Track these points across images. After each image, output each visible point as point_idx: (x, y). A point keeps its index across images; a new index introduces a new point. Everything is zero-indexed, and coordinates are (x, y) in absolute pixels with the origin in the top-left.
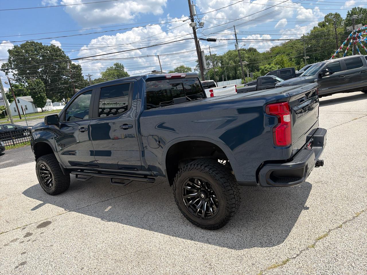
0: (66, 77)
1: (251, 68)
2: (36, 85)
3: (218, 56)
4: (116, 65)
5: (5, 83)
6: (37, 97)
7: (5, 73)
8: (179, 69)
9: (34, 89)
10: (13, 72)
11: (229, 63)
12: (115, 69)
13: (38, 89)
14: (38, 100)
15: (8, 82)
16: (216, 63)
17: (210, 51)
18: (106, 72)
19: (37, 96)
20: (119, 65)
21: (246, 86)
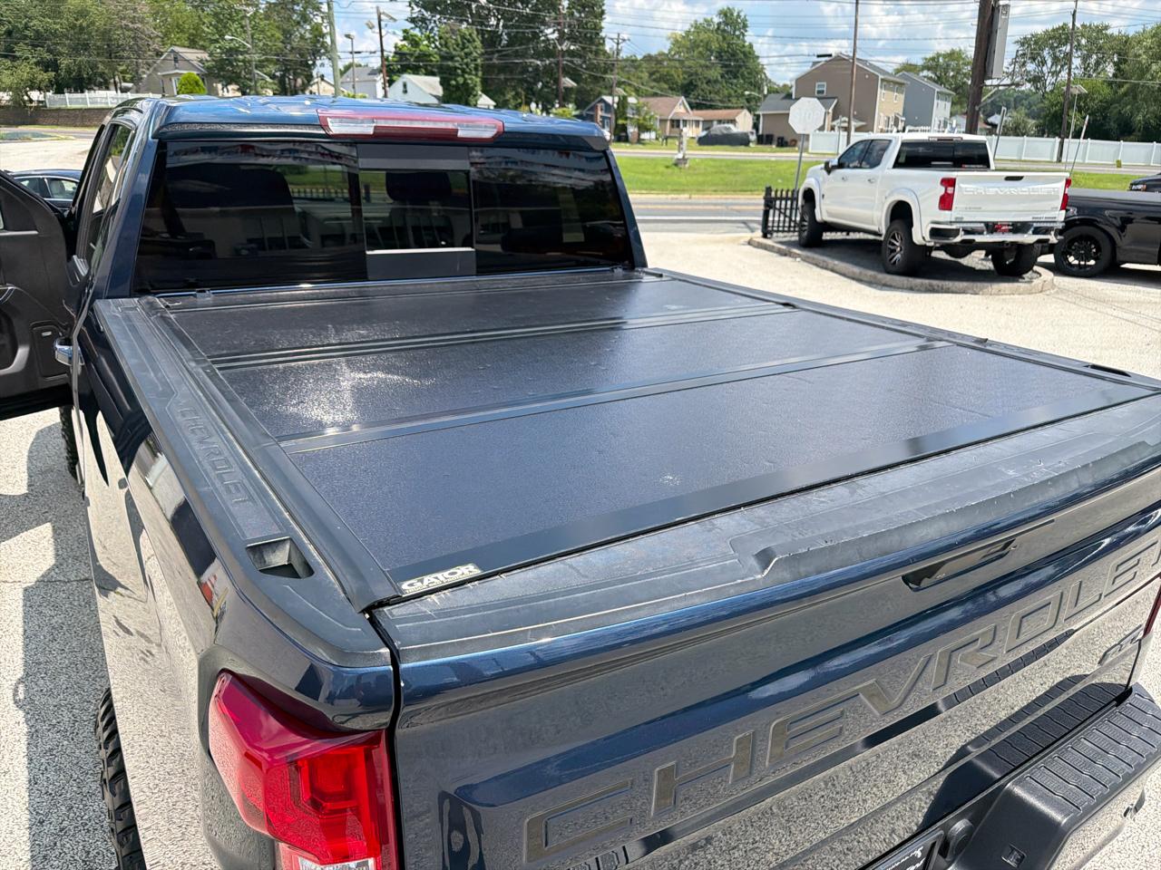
0: (554, 32)
2: (458, 45)
3: (1116, 33)
4: (726, 15)
5: (367, 24)
6: (453, 86)
8: (941, 60)
9: (452, 58)
11: (1148, 68)
12: (718, 28)
13: (462, 59)
14: (454, 96)
15: (376, 23)
16: (1097, 63)
17: (1075, 12)
18: (688, 33)
19: (453, 82)
20: (735, 14)
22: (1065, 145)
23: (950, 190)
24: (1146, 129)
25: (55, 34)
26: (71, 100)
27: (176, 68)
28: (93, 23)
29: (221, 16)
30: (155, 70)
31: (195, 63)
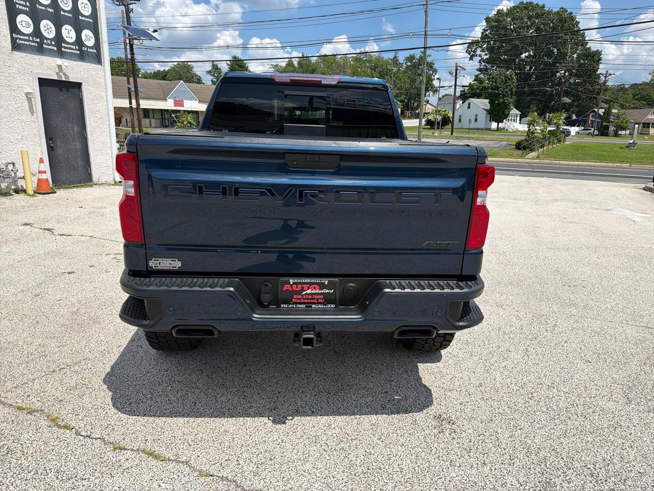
2: (502, 81)
5: (449, 72)
6: (497, 104)
7: (469, 56)
9: (498, 88)
10: (481, 56)
13: (504, 89)
14: (496, 109)
15: (454, 71)
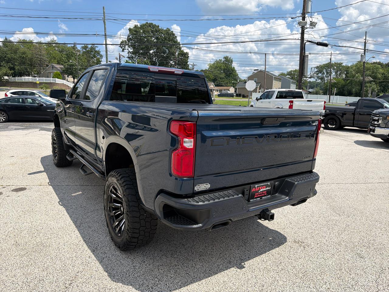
0: (173, 62)
1: (383, 87)
3: (345, 65)
4: (226, 58)
5: (116, 58)
7: (122, 49)
8: (292, 72)
10: (128, 50)
11: (355, 75)
12: (224, 62)
15: (119, 58)
16: (340, 74)
17: (331, 58)
18: (214, 64)
20: (229, 58)
21: (348, 105)
22: (331, 98)
23: (292, 104)
24: (356, 93)
25: (14, 59)
26: (17, 79)
27: (53, 70)
28: (27, 56)
29: (69, 55)
30: (46, 70)
31: (59, 68)
